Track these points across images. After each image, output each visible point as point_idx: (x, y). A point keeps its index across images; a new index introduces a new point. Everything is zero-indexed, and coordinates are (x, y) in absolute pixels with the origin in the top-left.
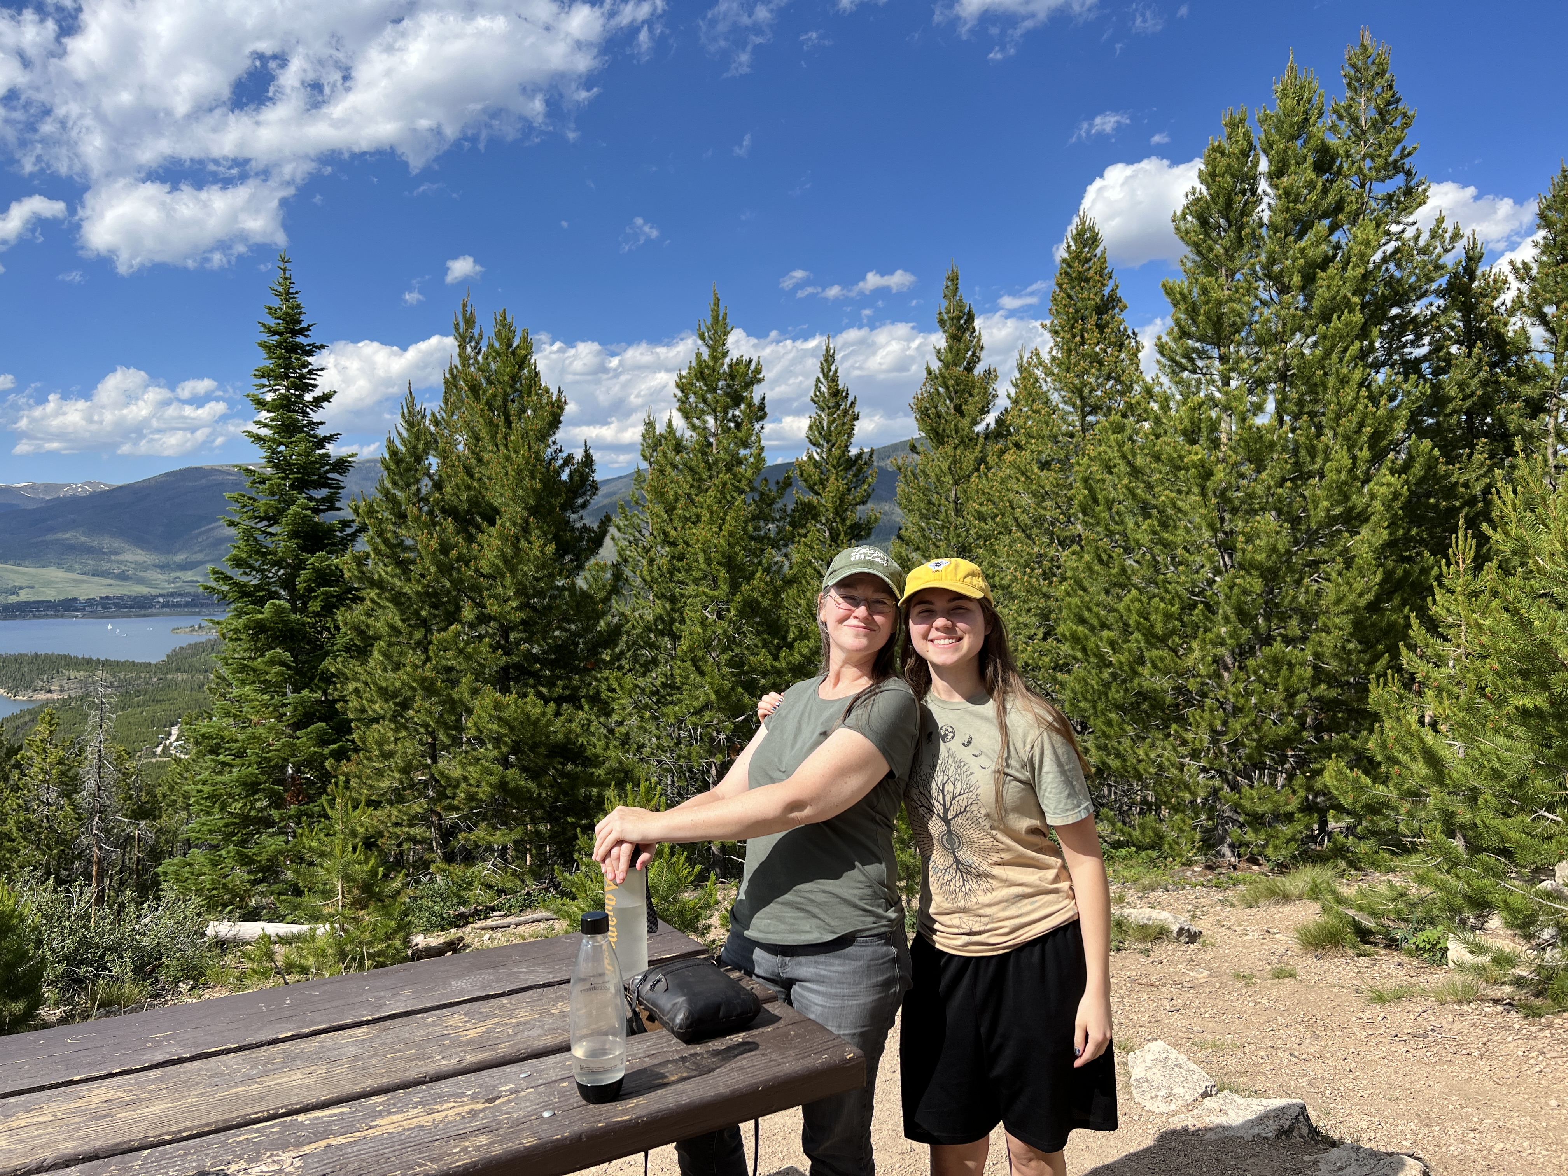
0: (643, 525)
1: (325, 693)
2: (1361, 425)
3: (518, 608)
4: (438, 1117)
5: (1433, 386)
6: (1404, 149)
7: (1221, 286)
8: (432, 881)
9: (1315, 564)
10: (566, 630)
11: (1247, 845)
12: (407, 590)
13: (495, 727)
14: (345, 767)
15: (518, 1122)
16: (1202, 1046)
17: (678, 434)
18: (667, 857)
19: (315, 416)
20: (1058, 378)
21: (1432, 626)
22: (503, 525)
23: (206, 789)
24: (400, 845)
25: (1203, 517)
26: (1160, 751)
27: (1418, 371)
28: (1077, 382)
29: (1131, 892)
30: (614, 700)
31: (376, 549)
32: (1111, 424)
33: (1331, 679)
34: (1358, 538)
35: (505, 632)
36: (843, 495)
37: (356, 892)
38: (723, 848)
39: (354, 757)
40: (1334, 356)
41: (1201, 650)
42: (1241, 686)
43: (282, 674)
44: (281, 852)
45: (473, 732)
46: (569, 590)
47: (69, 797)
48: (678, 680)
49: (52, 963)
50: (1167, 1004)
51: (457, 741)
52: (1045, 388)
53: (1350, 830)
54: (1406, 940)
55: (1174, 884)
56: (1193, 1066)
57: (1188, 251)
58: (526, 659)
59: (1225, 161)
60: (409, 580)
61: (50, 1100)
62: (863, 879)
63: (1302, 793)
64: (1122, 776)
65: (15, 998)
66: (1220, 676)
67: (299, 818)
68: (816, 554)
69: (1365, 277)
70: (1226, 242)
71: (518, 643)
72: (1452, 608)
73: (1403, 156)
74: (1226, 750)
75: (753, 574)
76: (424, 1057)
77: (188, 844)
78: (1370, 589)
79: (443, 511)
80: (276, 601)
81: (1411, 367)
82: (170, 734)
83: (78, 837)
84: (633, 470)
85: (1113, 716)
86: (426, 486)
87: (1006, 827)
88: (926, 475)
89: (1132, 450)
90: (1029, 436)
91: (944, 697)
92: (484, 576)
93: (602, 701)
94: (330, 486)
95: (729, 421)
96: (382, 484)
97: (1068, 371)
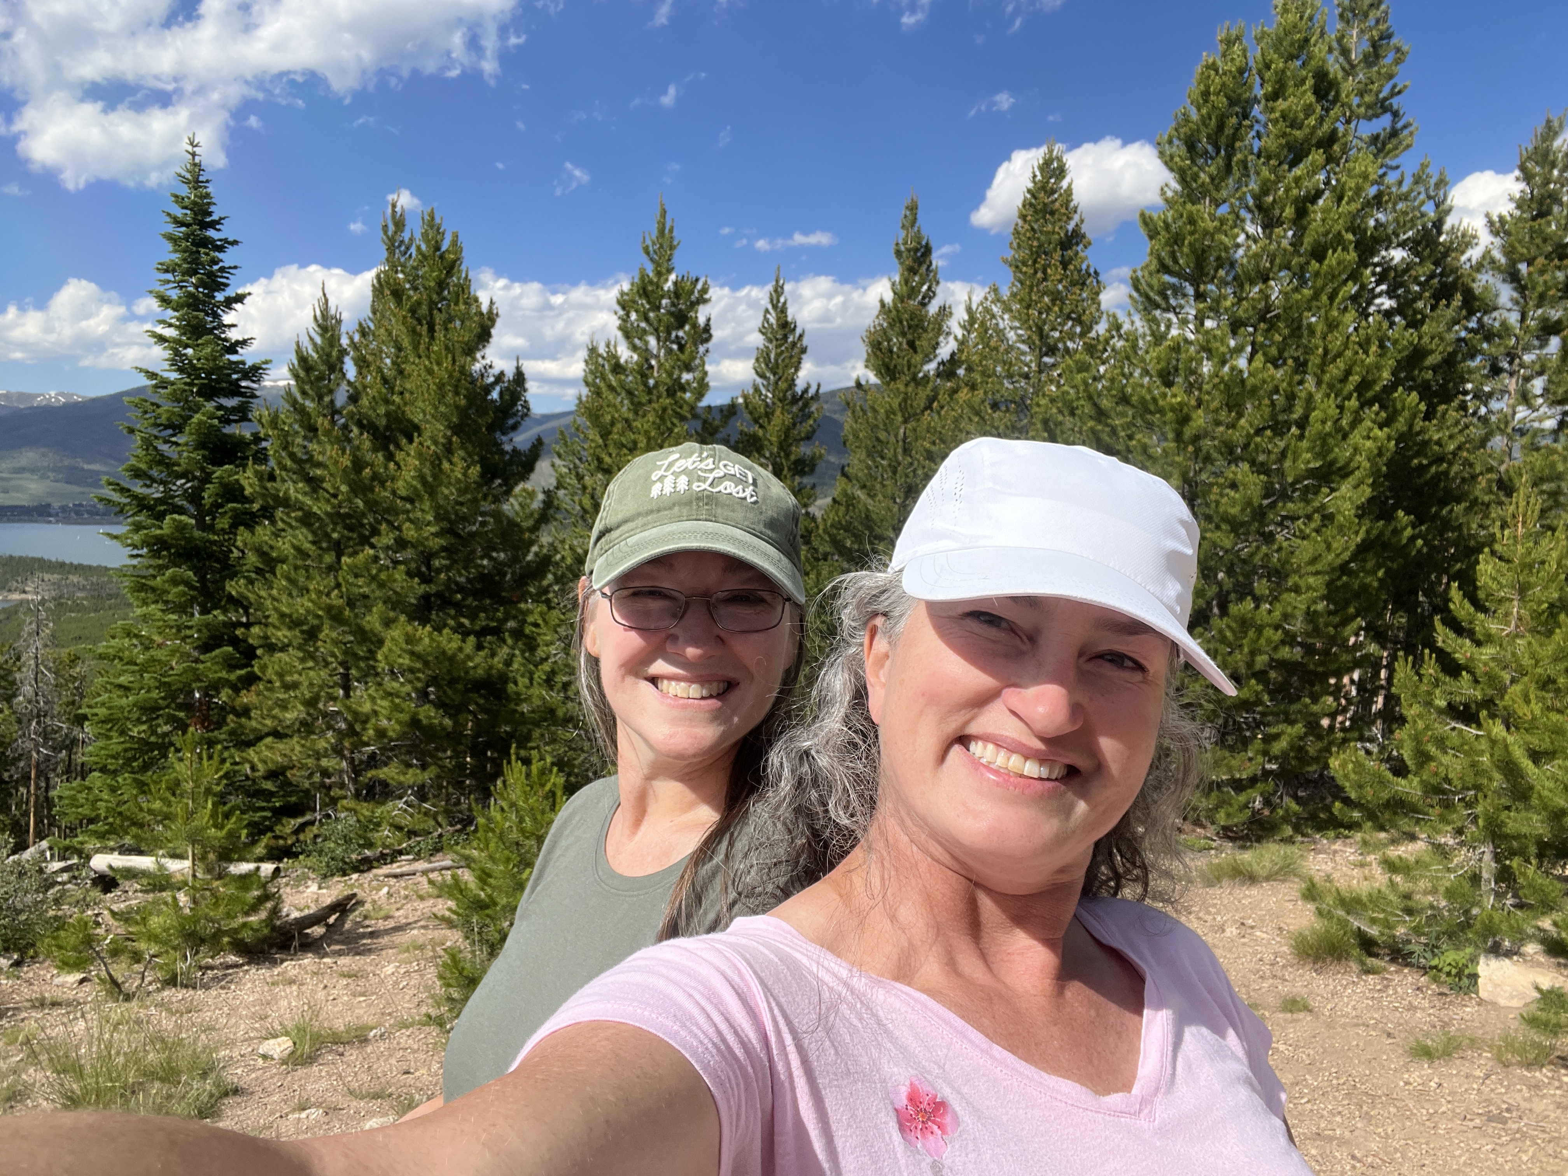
0: (583, 452)
2: (1348, 373)
3: (438, 534)
10: (492, 559)
12: (315, 509)
13: (408, 661)
14: (244, 698)
17: (617, 354)
19: (227, 318)
20: (1016, 316)
22: (422, 443)
23: (101, 712)
28: (1036, 320)
30: (539, 635)
31: (279, 463)
34: (1337, 494)
35: (426, 556)
36: (788, 429)
39: (254, 687)
45: (383, 665)
46: (494, 516)
47: (8, 700)
52: (1001, 326)
57: (1170, 179)
58: (448, 588)
59: (1219, 80)
60: (317, 499)
70: (1213, 169)
71: (439, 571)
73: (1393, 94)
78: (1347, 549)
79: (361, 425)
80: (176, 516)
83: (17, 740)
86: (341, 396)
88: (875, 411)
92: (402, 498)
93: (527, 636)
94: (243, 395)
95: (672, 342)
96: (289, 393)
97: (1029, 307)
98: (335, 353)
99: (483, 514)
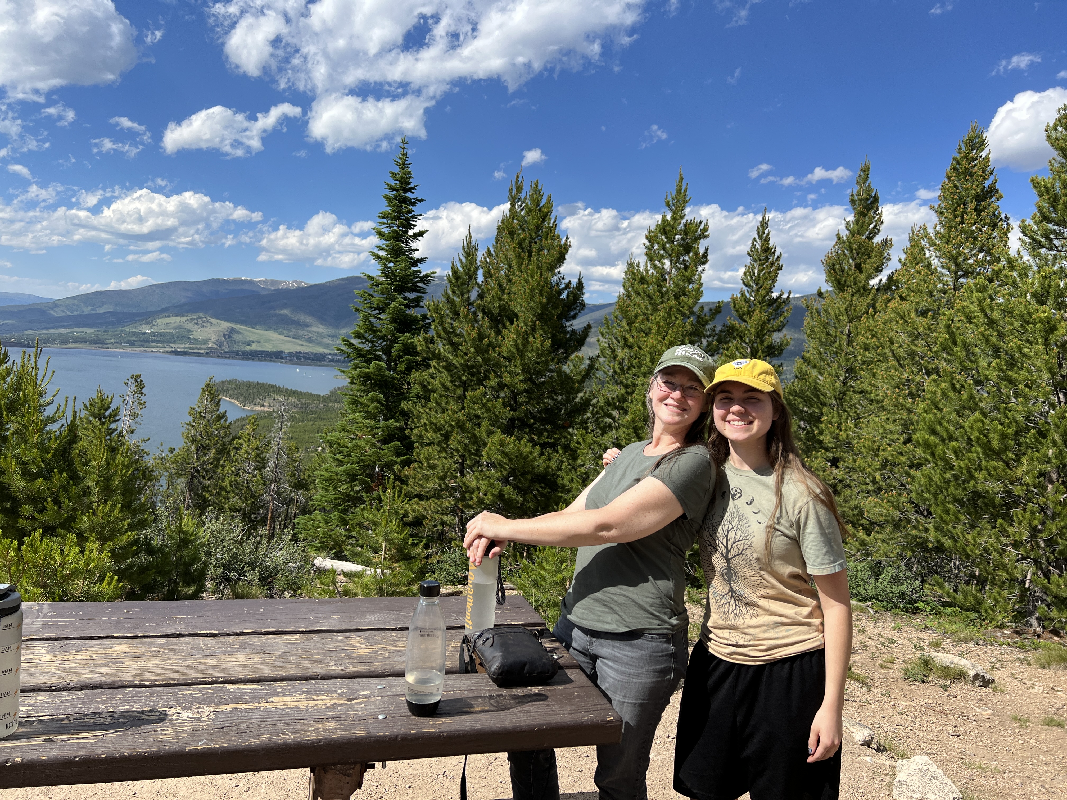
1: (404, 423)
3: (523, 381)
4: (312, 704)
10: (554, 399)
11: (1052, 620)
12: (454, 362)
13: (499, 457)
14: (407, 471)
15: (360, 718)
19: (414, 245)
20: (939, 248)
22: (518, 324)
23: (326, 474)
25: (1044, 362)
26: (986, 538)
28: (954, 252)
29: (948, 641)
30: (579, 449)
31: (437, 333)
32: (976, 285)
35: (515, 395)
36: (764, 323)
37: (394, 551)
39: (412, 466)
41: (1029, 465)
42: (1061, 497)
43: (378, 408)
45: (486, 459)
46: (558, 372)
47: (260, 470)
49: (215, 567)
50: (951, 730)
51: (477, 464)
52: (928, 255)
55: (985, 640)
56: (947, 780)
57: (1055, 154)
58: (526, 415)
60: (456, 356)
61: (94, 646)
62: (654, 591)
65: (189, 584)
66: (1044, 488)
71: (522, 404)
74: (1042, 544)
76: (323, 662)
77: (314, 508)
79: (484, 312)
80: (377, 362)
83: (262, 495)
85: (951, 506)
86: (474, 295)
87: (772, 570)
88: (828, 313)
89: (990, 306)
90: (910, 290)
91: (737, 466)
92: (504, 357)
93: (571, 449)
94: (418, 291)
95: (681, 264)
96: (446, 292)
97: (947, 243)
98: (472, 269)
99: (551, 371)
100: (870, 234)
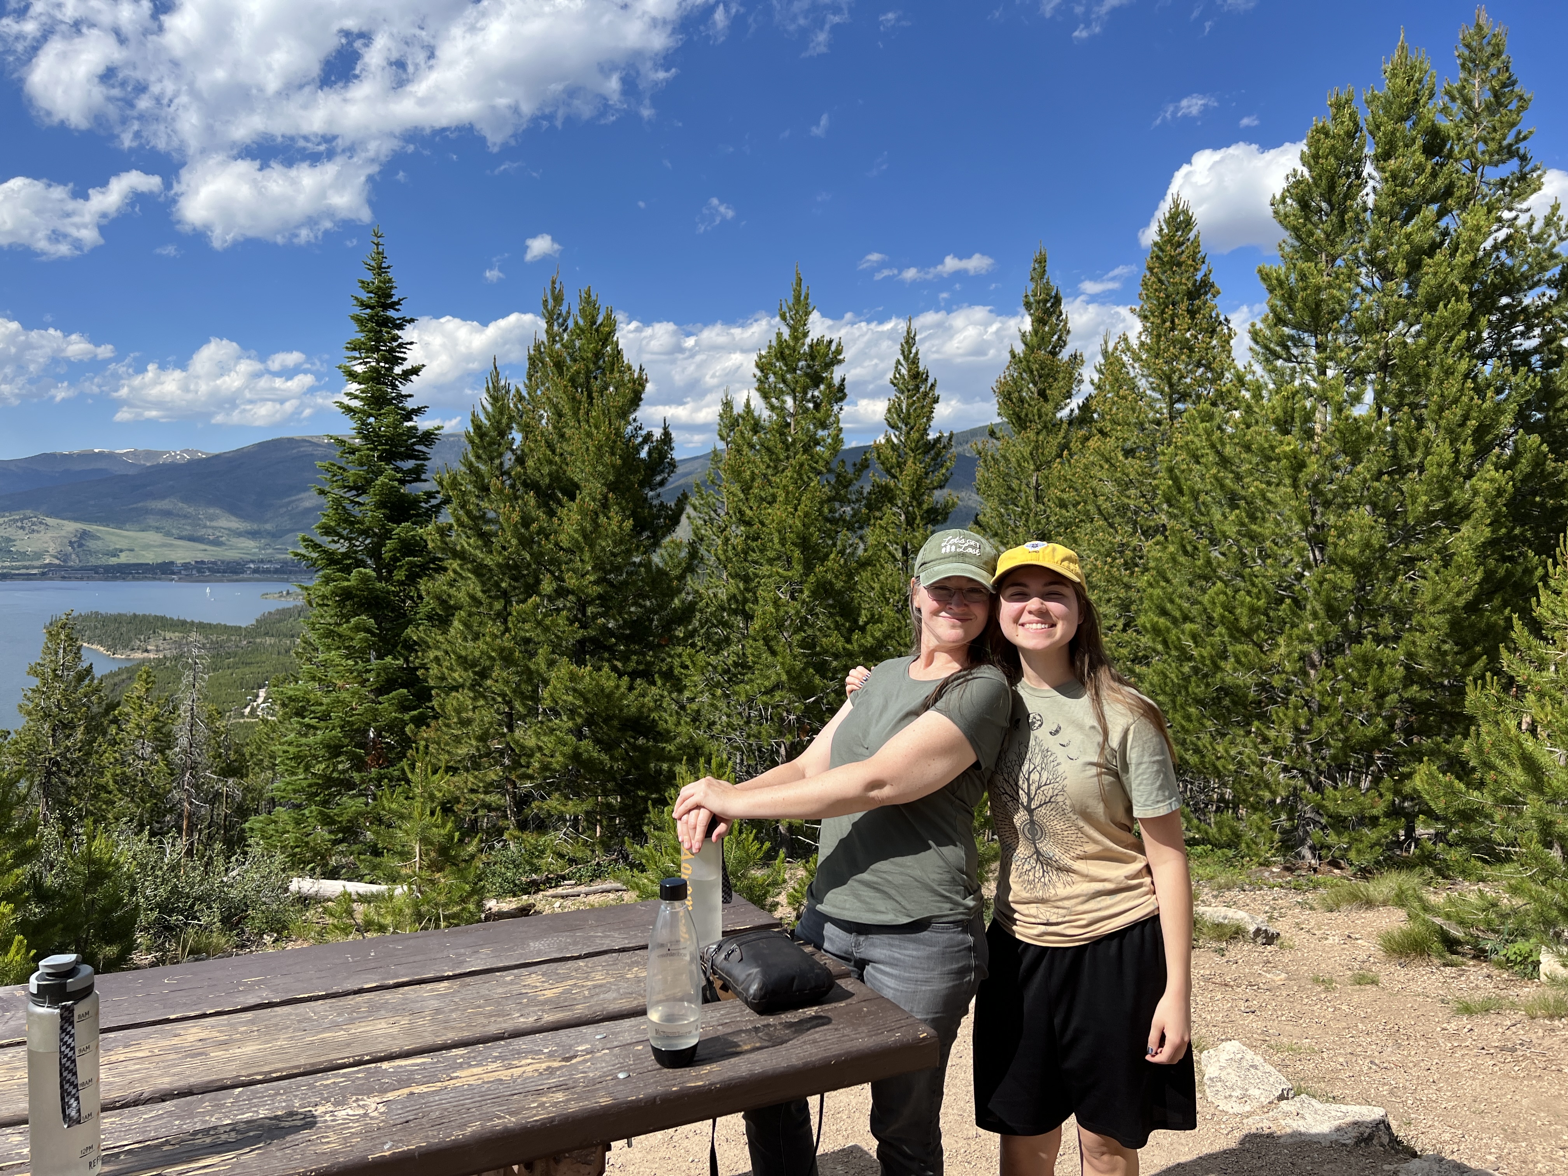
0: (719, 504)
1: (407, 660)
2: (1466, 417)
3: (596, 583)
4: (516, 1072)
5: (1543, 379)
6: (1519, 133)
7: (1320, 272)
8: (505, 847)
9: (1410, 562)
10: (641, 606)
11: (1329, 848)
12: (488, 561)
13: (570, 698)
14: (425, 733)
15: (594, 1082)
16: (1278, 1049)
17: (756, 414)
18: (736, 833)
19: (404, 389)
20: (1146, 365)
21: (1536, 628)
22: (582, 499)
23: (292, 749)
24: (475, 811)
25: (1294, 509)
26: (1241, 748)
27: (1528, 364)
28: (1166, 368)
29: (1206, 890)
30: (686, 676)
31: (458, 520)
32: (1199, 412)
33: (1424, 681)
34: (1457, 535)
35: (582, 605)
36: (921, 478)
37: (432, 854)
38: (791, 828)
39: (433, 724)
40: (1439, 347)
41: (1287, 646)
42: (1328, 685)
43: (366, 640)
44: (360, 814)
45: (548, 703)
46: (645, 566)
47: (162, 752)
48: (750, 659)
49: (146, 910)
50: (1242, 1005)
51: (533, 712)
52: (1132, 374)
53: (1439, 837)
54: (1496, 952)
55: (1250, 884)
56: (1269, 1068)
57: (1286, 235)
58: (602, 633)
59: (1329, 142)
60: (491, 552)
62: (939, 860)
63: (1389, 796)
64: (1200, 772)
65: (109, 943)
66: (1306, 674)
67: (380, 781)
68: (891, 537)
69: (1474, 264)
70: (1328, 227)
71: (595, 617)
72: (1558, 610)
73: (1518, 140)
74: (1309, 749)
75: (827, 556)
76: (503, 1014)
77: (273, 802)
78: (1469, 588)
79: (525, 484)
80: (363, 570)
81: (1521, 359)
82: (257, 696)
83: (170, 791)
84: (709, 450)
85: (1192, 710)
86: (508, 459)
88: (1007, 460)
89: (1221, 439)
90: (1114, 422)
91: (1034, 685)
92: (564, 550)
93: (675, 677)
94: (417, 458)
95: (808, 401)
96: (466, 457)
97: (1157, 356)
98: (504, 421)
100: (1054, 347)
